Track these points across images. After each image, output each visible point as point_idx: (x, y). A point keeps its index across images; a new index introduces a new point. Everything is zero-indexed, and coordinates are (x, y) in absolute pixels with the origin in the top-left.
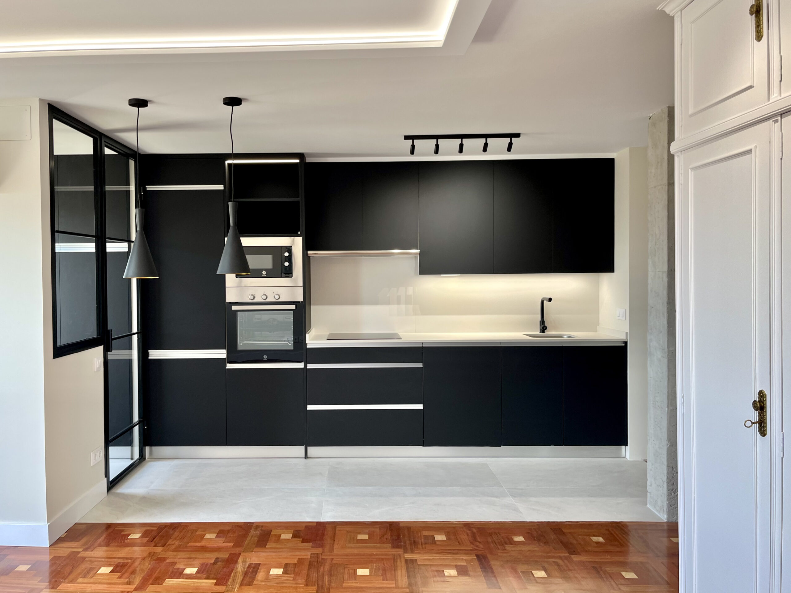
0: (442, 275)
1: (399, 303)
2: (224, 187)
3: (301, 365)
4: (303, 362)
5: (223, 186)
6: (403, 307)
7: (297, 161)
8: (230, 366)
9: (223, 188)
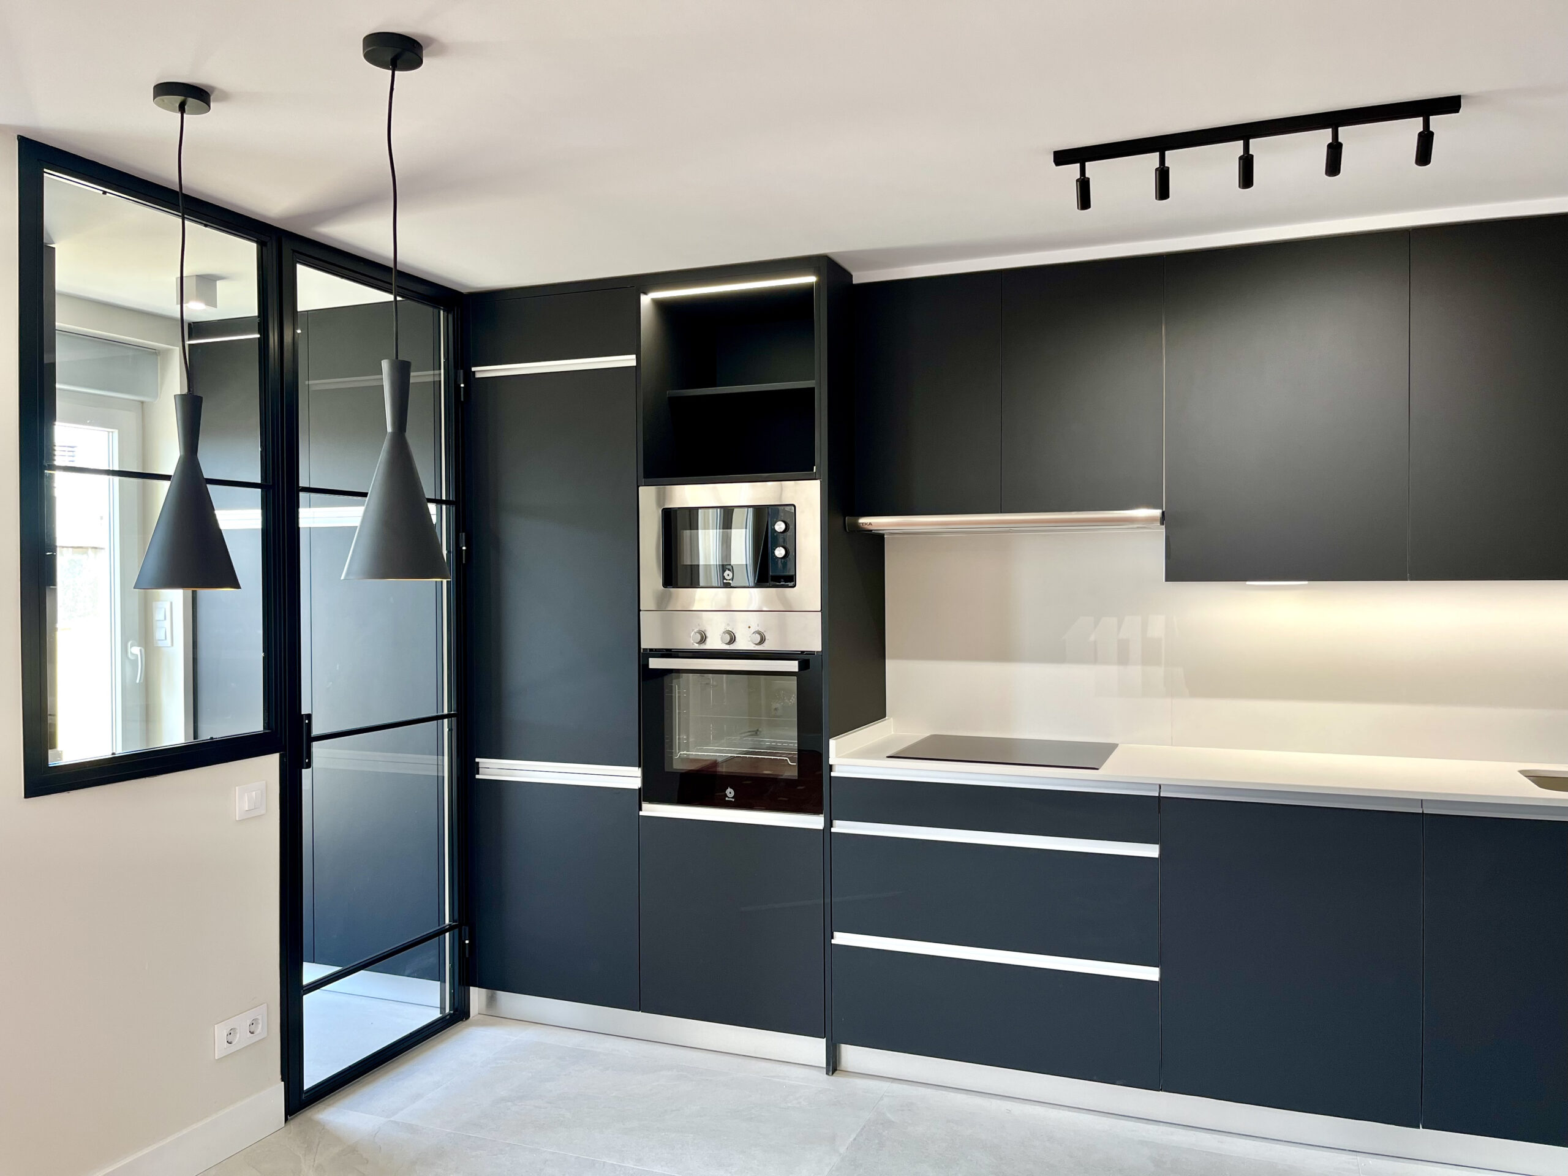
0: (1248, 583)
1: (1123, 659)
2: (638, 360)
3: (815, 822)
4: (822, 814)
5: (634, 357)
6: (1135, 672)
7: (811, 279)
8: (651, 810)
9: (634, 363)
